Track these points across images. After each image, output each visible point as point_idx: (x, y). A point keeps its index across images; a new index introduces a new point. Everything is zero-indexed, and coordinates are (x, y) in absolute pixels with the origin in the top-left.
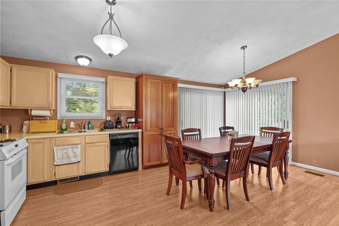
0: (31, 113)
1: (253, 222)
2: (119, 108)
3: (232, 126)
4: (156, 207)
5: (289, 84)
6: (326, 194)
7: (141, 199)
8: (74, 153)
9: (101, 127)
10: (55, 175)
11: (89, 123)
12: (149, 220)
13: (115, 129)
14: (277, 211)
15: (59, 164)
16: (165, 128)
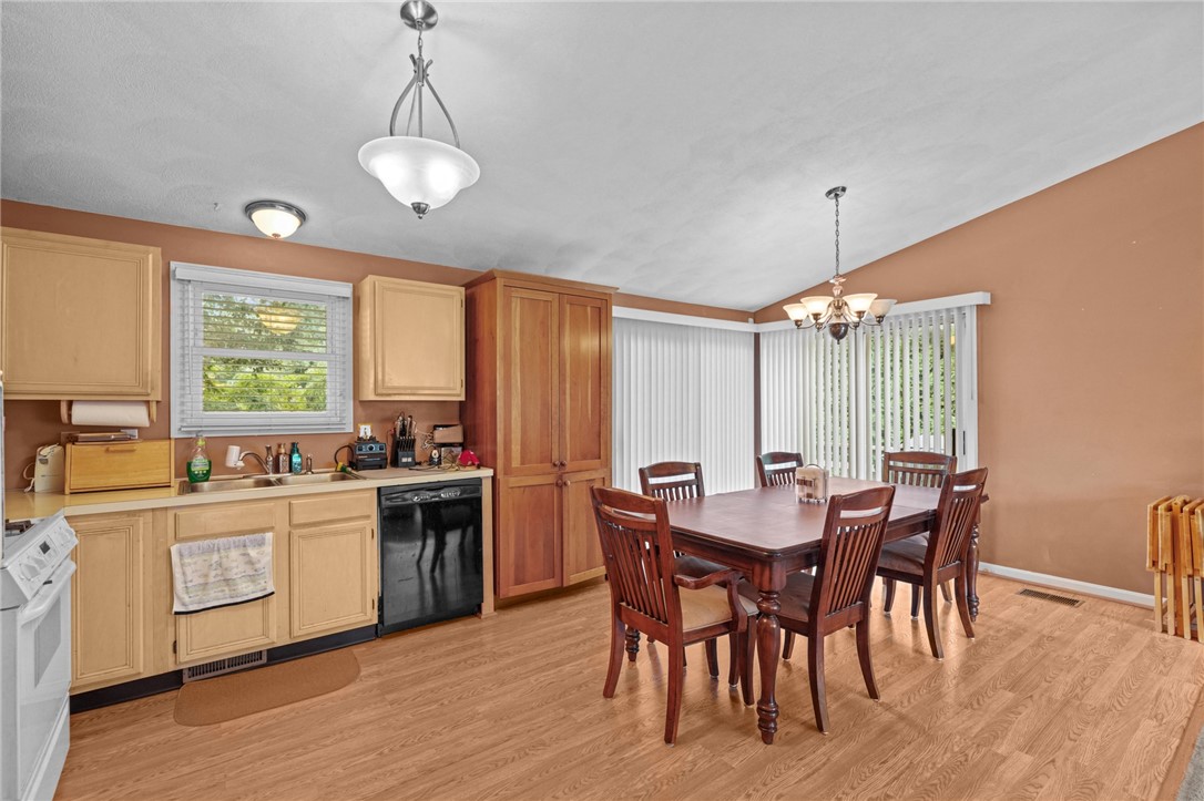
0: (70, 416)
1: (908, 767)
2: (409, 391)
3: (795, 452)
4: (579, 743)
5: (967, 311)
6: (1095, 660)
7: (518, 719)
8: (251, 562)
9: (341, 464)
10: (175, 651)
11: (294, 448)
12: (566, 790)
13: (389, 471)
14: (969, 723)
15: (191, 608)
16: (572, 460)
